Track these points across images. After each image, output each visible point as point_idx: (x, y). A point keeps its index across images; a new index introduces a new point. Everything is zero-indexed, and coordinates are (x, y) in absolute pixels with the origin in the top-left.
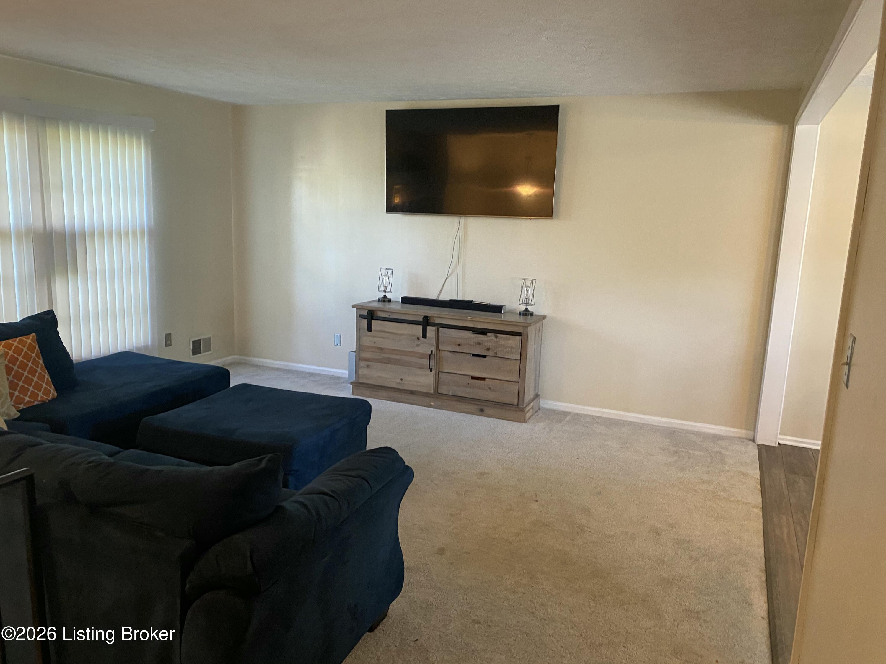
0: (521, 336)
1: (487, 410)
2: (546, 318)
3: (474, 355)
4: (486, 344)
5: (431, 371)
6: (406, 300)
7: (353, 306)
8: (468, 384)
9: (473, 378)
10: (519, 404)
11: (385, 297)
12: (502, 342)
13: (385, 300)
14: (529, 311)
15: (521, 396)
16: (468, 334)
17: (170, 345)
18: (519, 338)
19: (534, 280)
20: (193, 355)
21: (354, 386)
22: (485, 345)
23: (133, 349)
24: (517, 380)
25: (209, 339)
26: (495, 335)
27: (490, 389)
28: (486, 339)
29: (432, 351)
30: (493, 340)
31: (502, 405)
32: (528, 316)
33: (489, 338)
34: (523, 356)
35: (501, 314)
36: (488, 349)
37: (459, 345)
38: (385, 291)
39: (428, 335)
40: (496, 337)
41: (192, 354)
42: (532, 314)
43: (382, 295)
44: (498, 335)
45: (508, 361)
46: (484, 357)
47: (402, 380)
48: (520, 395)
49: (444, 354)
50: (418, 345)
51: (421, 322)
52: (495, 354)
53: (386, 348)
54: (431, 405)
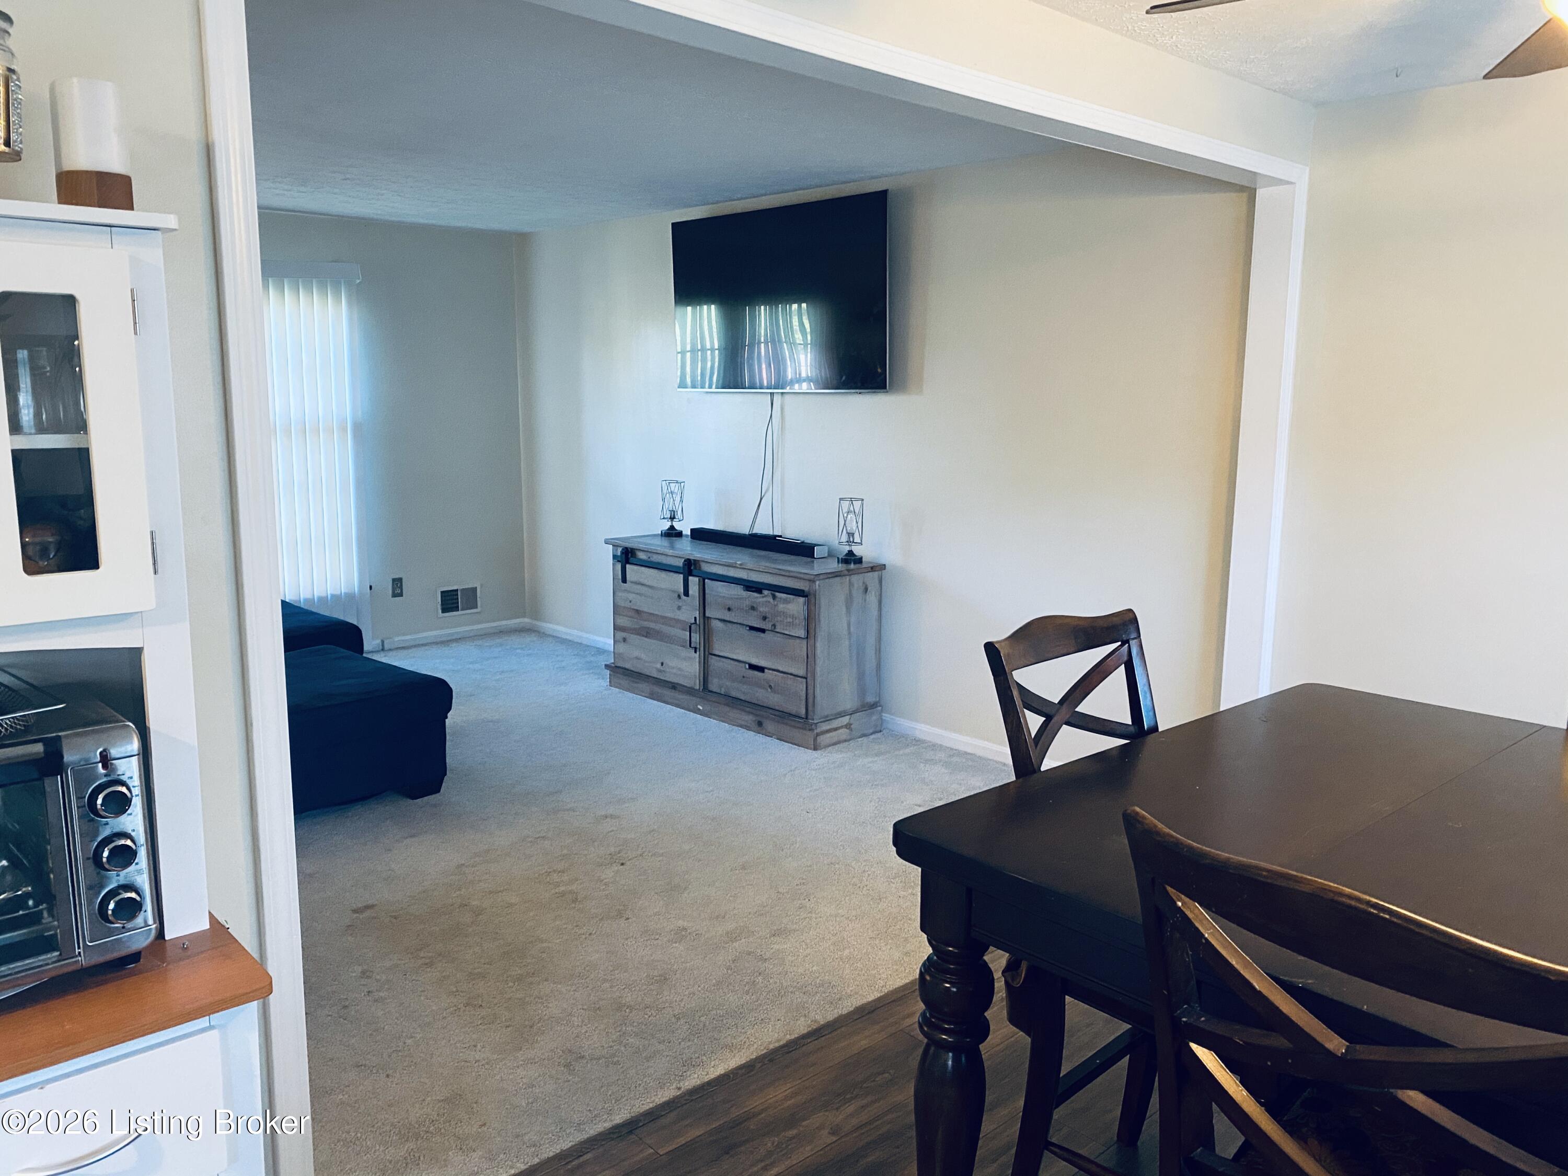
0: (806, 596)
1: (769, 726)
2: (885, 569)
3: (752, 628)
4: (761, 609)
5: (696, 652)
6: (699, 535)
7: (607, 542)
8: (744, 677)
9: (753, 667)
10: (809, 717)
11: (672, 527)
12: (781, 607)
13: (672, 534)
14: (854, 555)
16: (738, 591)
17: (401, 595)
18: (802, 600)
20: (443, 612)
21: (612, 673)
22: (760, 612)
23: (327, 596)
24: (804, 675)
25: (474, 590)
26: (772, 594)
27: (770, 687)
28: (761, 600)
29: (695, 618)
30: (769, 602)
31: (784, 716)
32: (850, 563)
33: (764, 599)
34: (812, 631)
35: (813, 559)
36: (765, 618)
37: (729, 609)
38: (672, 518)
39: (690, 592)
40: (774, 597)
41: (440, 611)
42: (859, 561)
44: (777, 594)
45: (791, 641)
46: (763, 631)
47: (662, 664)
48: (809, 701)
49: (716, 624)
50: (679, 608)
51: (679, 567)
52: (773, 627)
53: (643, 612)
54: (699, 709)
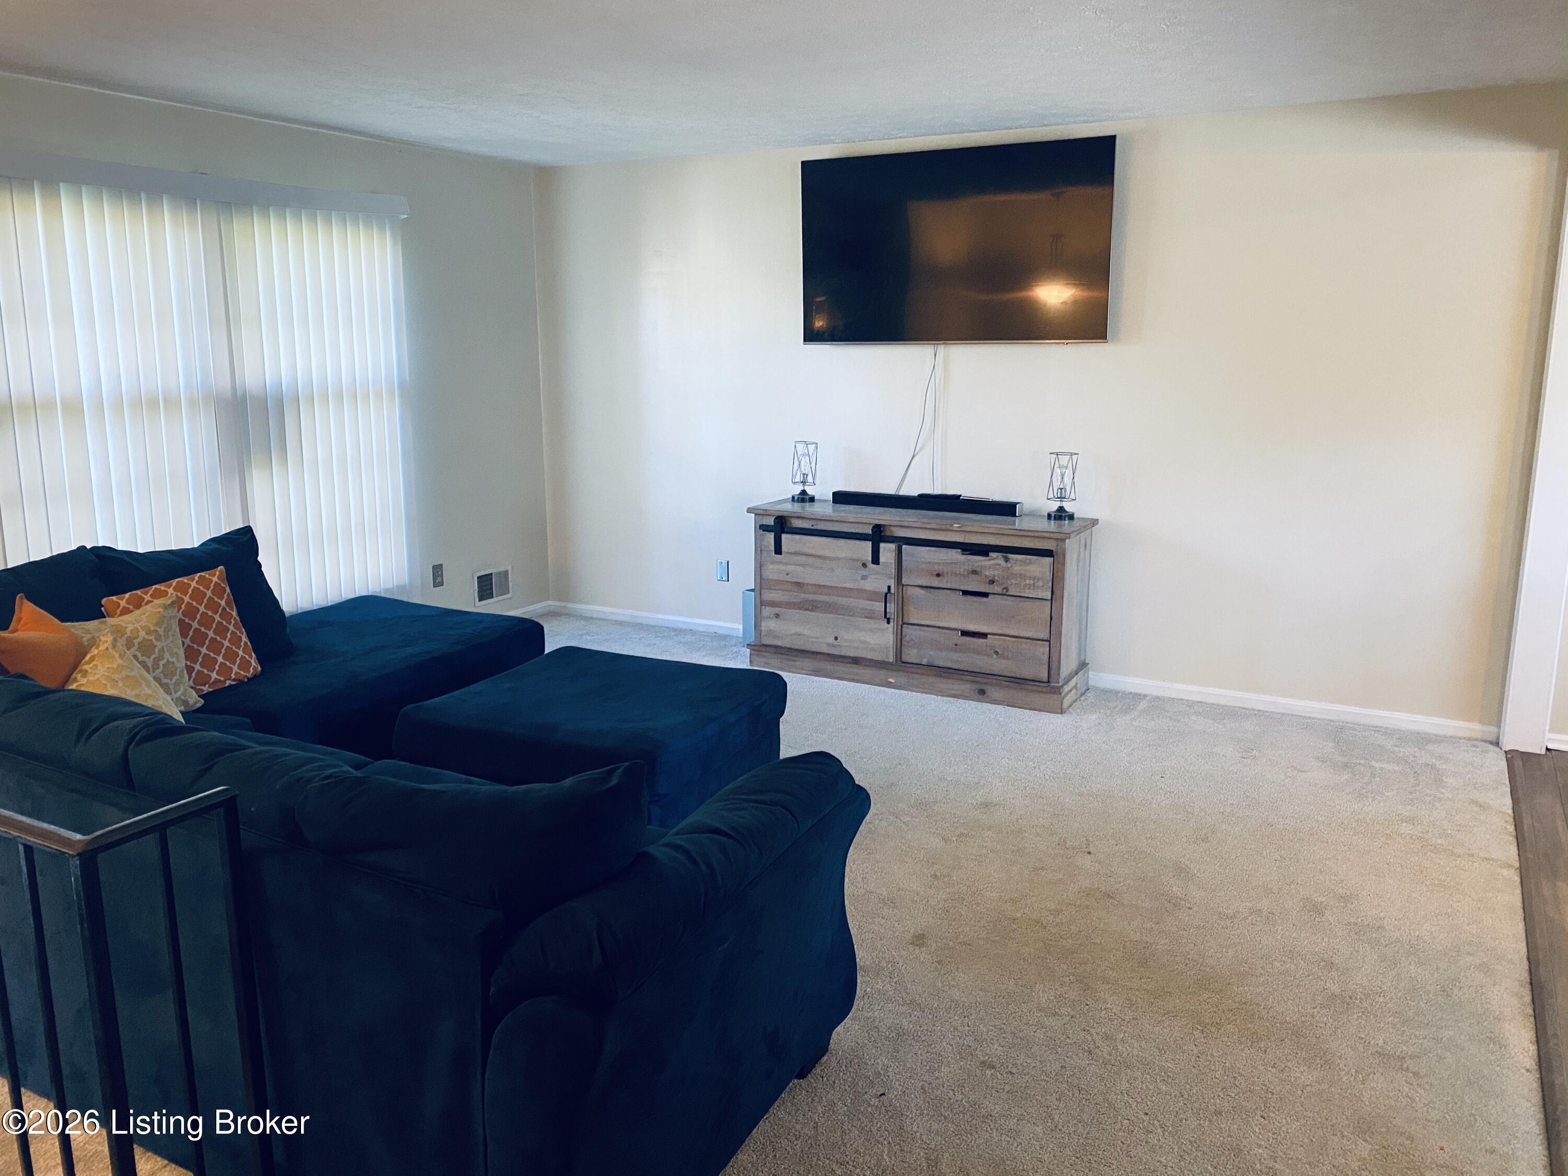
0: (1053, 556)
1: (992, 692)
2: (1097, 524)
3: (965, 593)
4: (987, 573)
5: (888, 623)
6: (841, 498)
7: (749, 511)
8: (956, 645)
9: (965, 633)
10: (1051, 680)
11: (804, 492)
12: (1017, 569)
13: (804, 498)
14: (1065, 511)
15: (1054, 666)
16: (954, 555)
17: (441, 584)
18: (1048, 560)
19: (1076, 454)
20: (479, 601)
21: (753, 652)
22: (986, 576)
23: (381, 591)
24: (1044, 634)
25: (506, 572)
26: (1003, 556)
27: (997, 653)
28: (987, 563)
29: (889, 587)
30: (1000, 565)
31: (1018, 682)
32: (1065, 520)
33: (992, 562)
34: (1057, 592)
35: (1013, 518)
36: (992, 582)
37: (938, 575)
38: (804, 483)
39: (882, 560)
40: (1007, 560)
41: (477, 599)
42: (1071, 517)
43: (797, 490)
44: (1010, 556)
45: (1028, 604)
46: (986, 595)
47: (836, 638)
48: (1052, 664)
49: (910, 591)
50: (864, 578)
51: (867, 535)
52: (1005, 591)
53: (807, 584)
54: (891, 683)
